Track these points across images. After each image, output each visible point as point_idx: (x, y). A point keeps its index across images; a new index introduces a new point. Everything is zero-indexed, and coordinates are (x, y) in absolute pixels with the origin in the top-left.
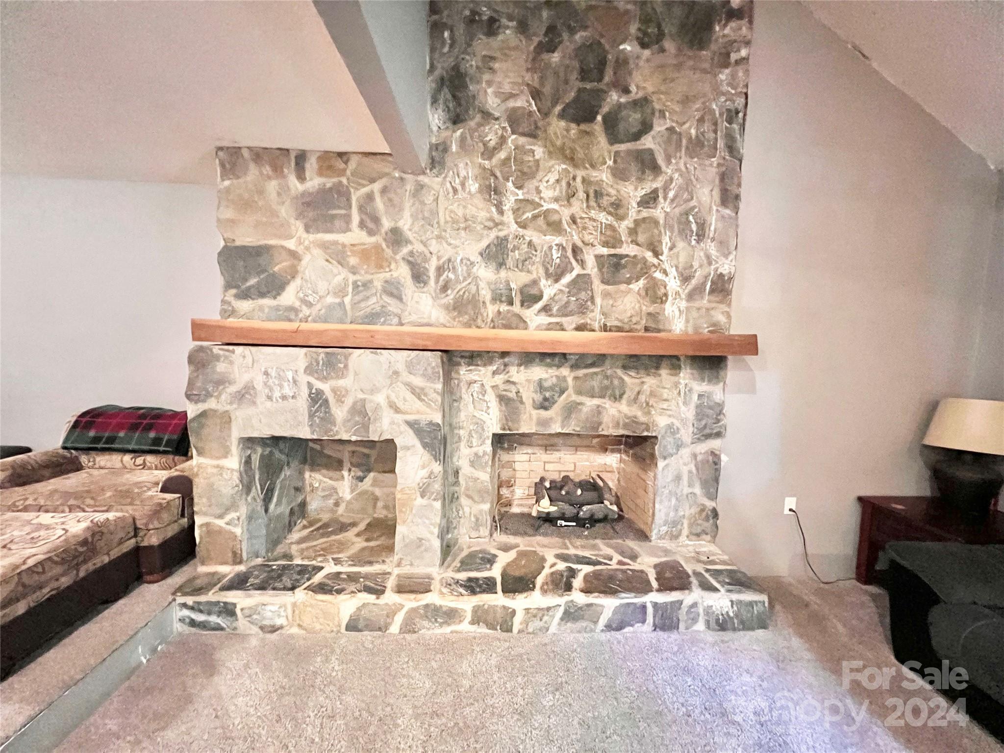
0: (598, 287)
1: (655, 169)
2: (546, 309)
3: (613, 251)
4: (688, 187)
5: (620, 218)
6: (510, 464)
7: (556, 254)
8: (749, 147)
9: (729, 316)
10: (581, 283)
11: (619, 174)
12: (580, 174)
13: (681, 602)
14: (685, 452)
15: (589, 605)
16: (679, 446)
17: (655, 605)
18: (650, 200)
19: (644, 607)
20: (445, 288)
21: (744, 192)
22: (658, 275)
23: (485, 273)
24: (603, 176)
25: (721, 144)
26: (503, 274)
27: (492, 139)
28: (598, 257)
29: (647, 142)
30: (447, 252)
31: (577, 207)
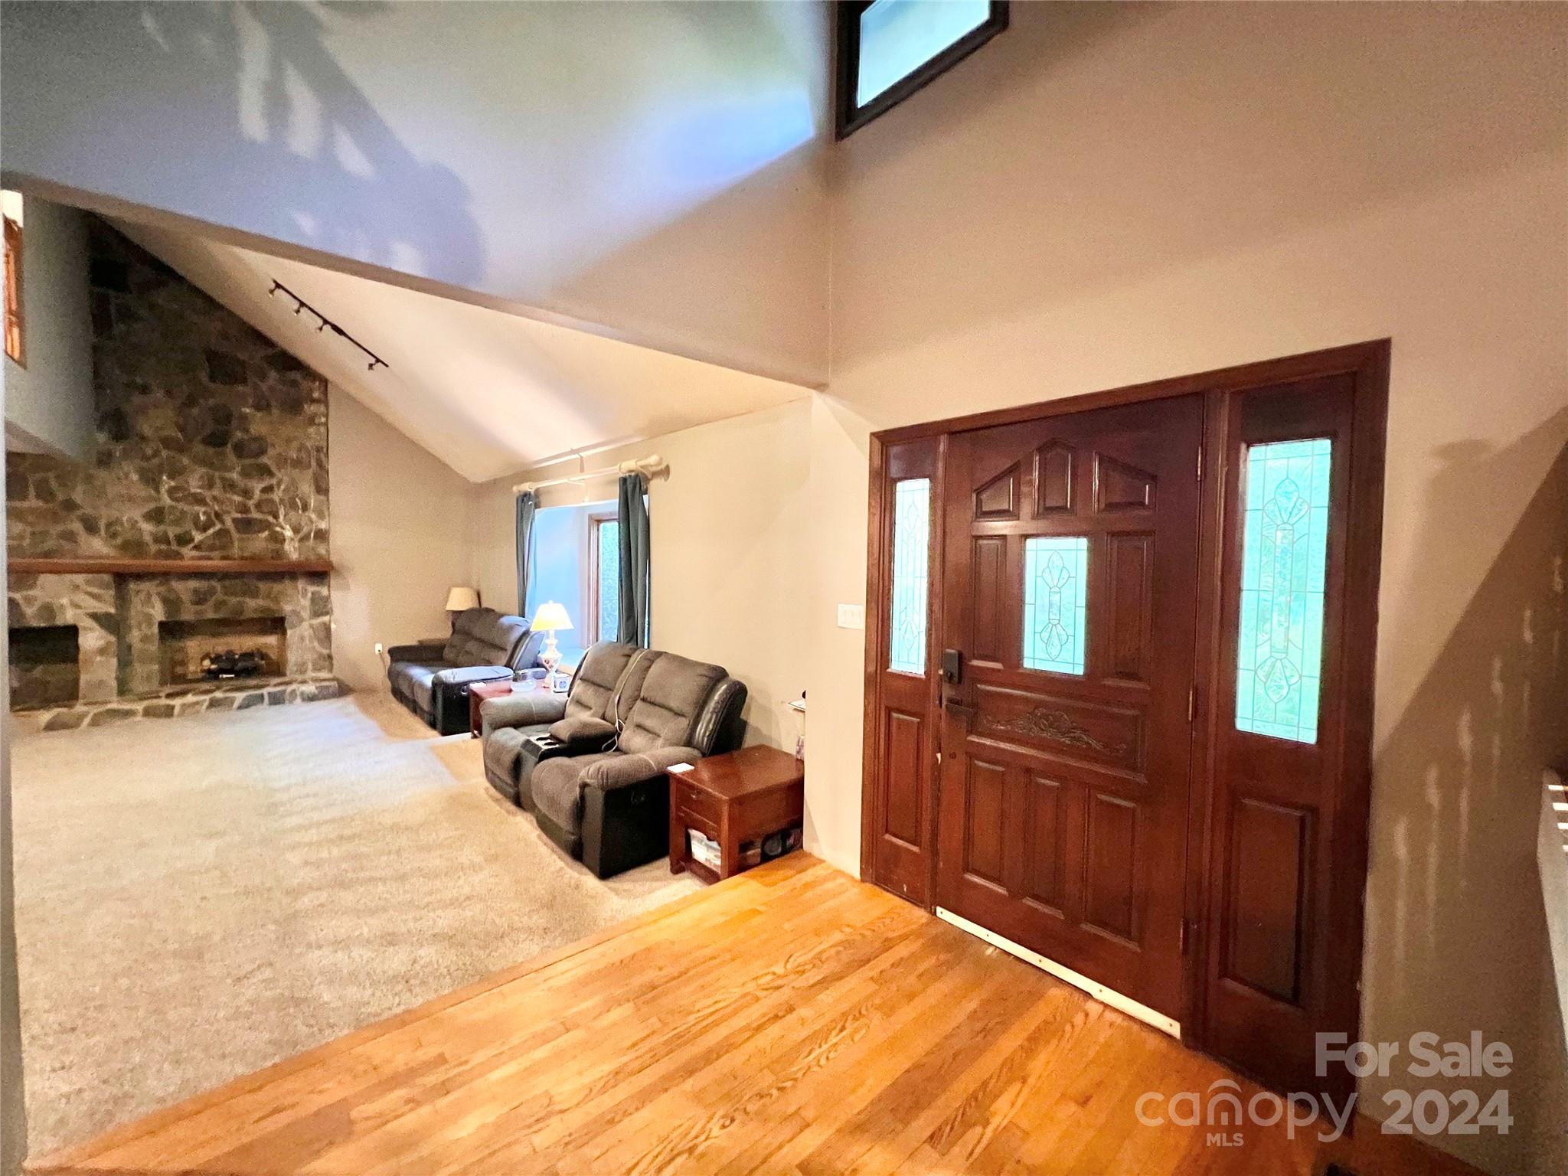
0: (235, 535)
1: (271, 474)
2: (196, 548)
3: (244, 516)
4: (293, 482)
5: (250, 498)
6: (182, 650)
7: (202, 518)
8: (332, 466)
9: (328, 551)
10: (223, 533)
11: (246, 474)
12: (217, 474)
13: (285, 691)
14: (306, 625)
15: (226, 698)
16: (302, 620)
17: (269, 693)
18: (266, 490)
19: (262, 696)
20: (114, 535)
21: (332, 487)
22: (278, 529)
23: (147, 527)
24: (234, 476)
25: (313, 463)
26: (162, 527)
27: (149, 452)
28: (235, 520)
29: (264, 460)
30: (115, 514)
31: (216, 492)
